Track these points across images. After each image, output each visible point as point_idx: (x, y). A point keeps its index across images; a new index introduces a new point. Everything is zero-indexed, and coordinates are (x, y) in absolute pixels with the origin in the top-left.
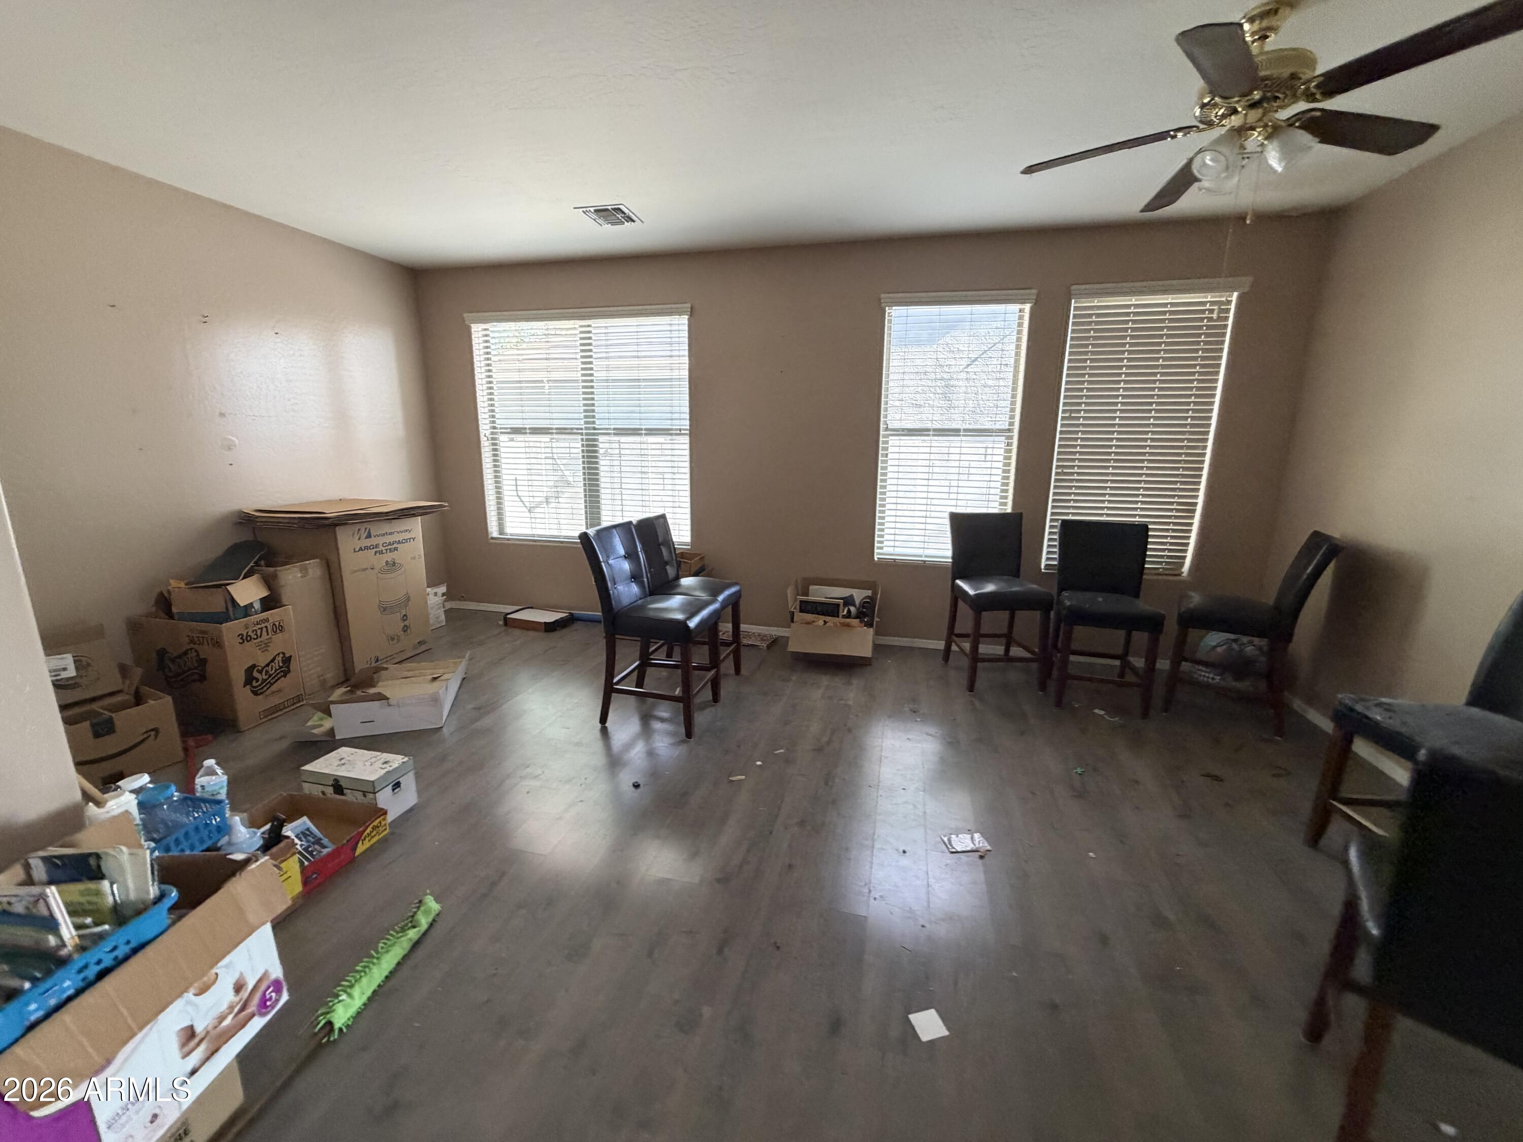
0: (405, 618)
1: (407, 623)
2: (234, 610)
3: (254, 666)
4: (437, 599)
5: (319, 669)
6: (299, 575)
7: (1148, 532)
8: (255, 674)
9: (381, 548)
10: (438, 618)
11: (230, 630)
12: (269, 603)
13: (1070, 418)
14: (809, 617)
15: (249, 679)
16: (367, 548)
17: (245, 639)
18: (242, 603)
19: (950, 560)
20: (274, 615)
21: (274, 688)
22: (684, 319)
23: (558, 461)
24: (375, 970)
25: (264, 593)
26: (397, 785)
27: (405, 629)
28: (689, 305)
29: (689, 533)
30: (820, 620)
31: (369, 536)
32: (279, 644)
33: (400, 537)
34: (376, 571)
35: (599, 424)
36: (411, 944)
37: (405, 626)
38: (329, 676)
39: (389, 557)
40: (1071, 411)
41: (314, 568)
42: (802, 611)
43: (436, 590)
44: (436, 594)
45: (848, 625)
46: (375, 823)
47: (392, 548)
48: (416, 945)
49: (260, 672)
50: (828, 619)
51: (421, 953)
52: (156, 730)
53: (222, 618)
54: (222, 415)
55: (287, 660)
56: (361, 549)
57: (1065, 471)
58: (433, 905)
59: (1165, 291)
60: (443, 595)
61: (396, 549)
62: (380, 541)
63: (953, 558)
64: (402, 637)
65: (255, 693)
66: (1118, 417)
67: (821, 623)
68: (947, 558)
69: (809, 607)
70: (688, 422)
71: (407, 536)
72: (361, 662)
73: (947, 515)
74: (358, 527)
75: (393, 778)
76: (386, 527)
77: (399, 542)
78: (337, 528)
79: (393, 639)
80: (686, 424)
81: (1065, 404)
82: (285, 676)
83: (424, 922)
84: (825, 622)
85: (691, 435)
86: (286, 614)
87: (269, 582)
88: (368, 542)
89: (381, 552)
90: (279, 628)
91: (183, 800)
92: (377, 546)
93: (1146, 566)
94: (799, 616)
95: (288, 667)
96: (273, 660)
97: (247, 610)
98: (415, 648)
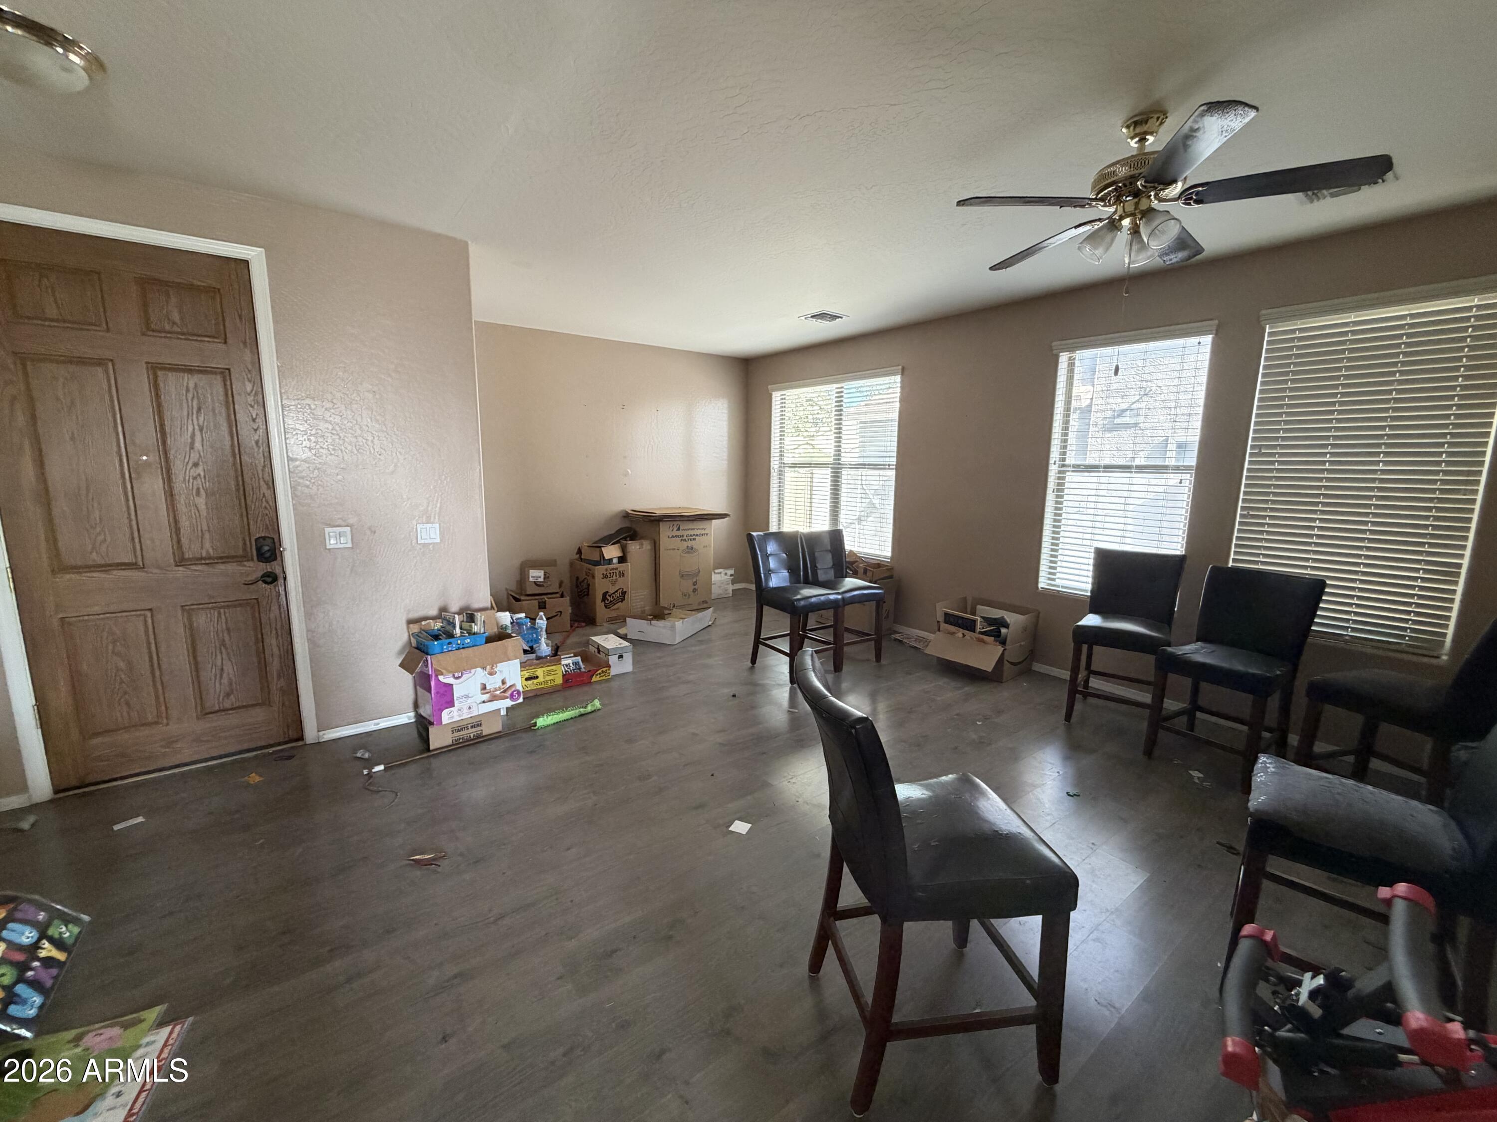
0: (695, 584)
1: (696, 587)
2: (603, 561)
3: (607, 592)
4: (726, 577)
5: (642, 603)
6: (638, 547)
7: (1324, 588)
8: (608, 597)
9: (685, 537)
10: (726, 590)
11: (599, 570)
12: (622, 559)
13: (1260, 454)
14: (952, 628)
15: (604, 599)
16: (676, 536)
17: (605, 576)
18: (607, 558)
19: (1089, 594)
20: (622, 567)
21: (616, 606)
22: (898, 378)
23: (868, 491)
24: (561, 715)
25: (620, 554)
26: (621, 657)
27: (695, 590)
28: (900, 367)
29: (890, 549)
30: (960, 633)
31: (679, 529)
32: (621, 584)
33: (698, 532)
34: (680, 551)
35: (843, 460)
36: (580, 714)
37: (695, 589)
38: (647, 608)
39: (690, 544)
40: (1260, 447)
41: (647, 545)
42: (946, 622)
43: (727, 571)
44: (726, 574)
45: (982, 641)
46: (604, 669)
47: (692, 538)
48: (582, 715)
49: (610, 596)
50: (966, 632)
51: (583, 718)
52: (561, 612)
53: (597, 563)
54: (625, 457)
55: (624, 593)
56: (673, 537)
57: (1251, 513)
58: (597, 703)
59: (1372, 306)
60: (731, 575)
61: (694, 539)
62: (686, 533)
63: (1092, 592)
64: (691, 596)
65: (606, 607)
66: (1329, 453)
67: (960, 635)
68: (1086, 591)
69: (952, 620)
70: (895, 459)
71: (703, 532)
72: (663, 603)
73: (1093, 550)
74: (671, 523)
75: (620, 652)
76: (690, 525)
77: (697, 535)
78: (661, 523)
79: (685, 595)
80: (893, 460)
81: (1254, 439)
82: (622, 602)
83: (589, 708)
84: (964, 635)
85: (896, 469)
86: (628, 567)
87: (624, 549)
88: (678, 533)
89: (685, 540)
90: (622, 574)
91: (531, 628)
92: (683, 536)
93: (1313, 628)
94: (944, 626)
95: (624, 597)
96: (617, 591)
97: (610, 561)
98: (699, 604)
